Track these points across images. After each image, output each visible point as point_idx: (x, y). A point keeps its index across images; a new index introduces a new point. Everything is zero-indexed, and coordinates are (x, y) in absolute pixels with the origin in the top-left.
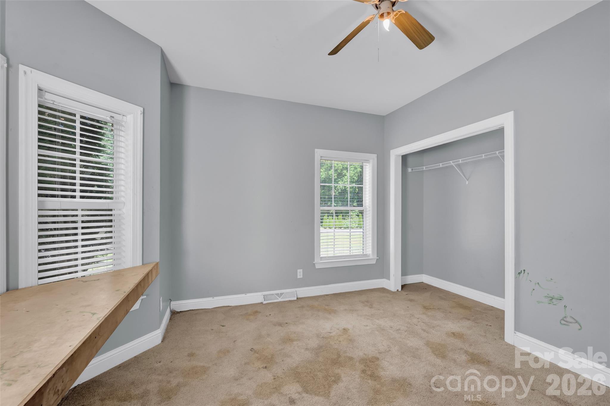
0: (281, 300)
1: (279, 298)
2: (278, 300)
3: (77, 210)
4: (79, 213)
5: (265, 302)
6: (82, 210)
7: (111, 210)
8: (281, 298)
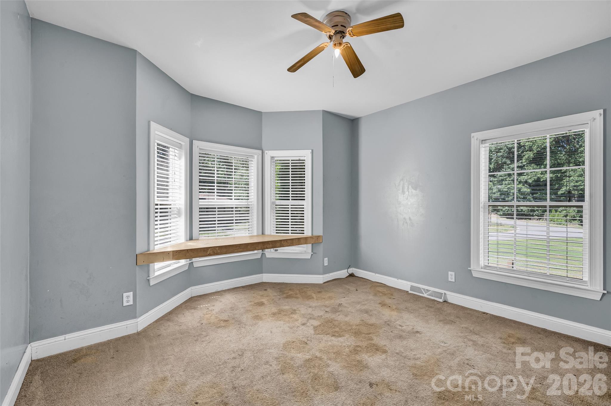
0: (427, 296)
1: (424, 293)
2: (423, 295)
3: (289, 205)
4: (290, 207)
5: (410, 292)
6: (291, 205)
7: (304, 205)
8: (427, 294)
